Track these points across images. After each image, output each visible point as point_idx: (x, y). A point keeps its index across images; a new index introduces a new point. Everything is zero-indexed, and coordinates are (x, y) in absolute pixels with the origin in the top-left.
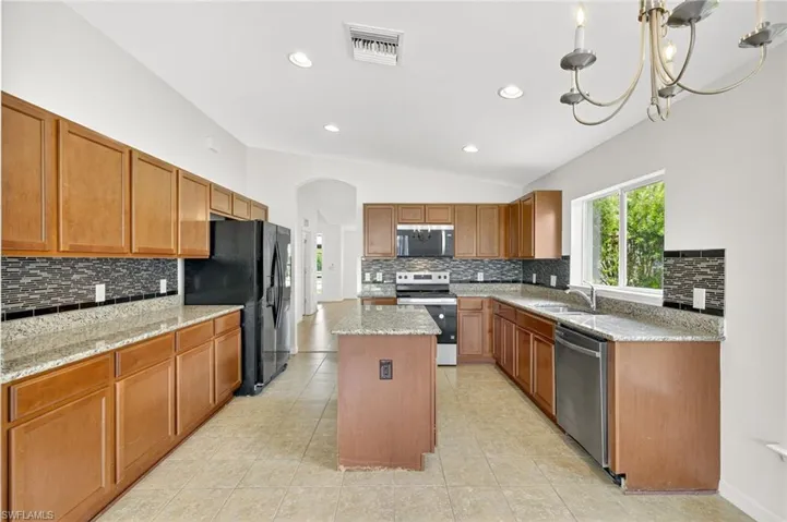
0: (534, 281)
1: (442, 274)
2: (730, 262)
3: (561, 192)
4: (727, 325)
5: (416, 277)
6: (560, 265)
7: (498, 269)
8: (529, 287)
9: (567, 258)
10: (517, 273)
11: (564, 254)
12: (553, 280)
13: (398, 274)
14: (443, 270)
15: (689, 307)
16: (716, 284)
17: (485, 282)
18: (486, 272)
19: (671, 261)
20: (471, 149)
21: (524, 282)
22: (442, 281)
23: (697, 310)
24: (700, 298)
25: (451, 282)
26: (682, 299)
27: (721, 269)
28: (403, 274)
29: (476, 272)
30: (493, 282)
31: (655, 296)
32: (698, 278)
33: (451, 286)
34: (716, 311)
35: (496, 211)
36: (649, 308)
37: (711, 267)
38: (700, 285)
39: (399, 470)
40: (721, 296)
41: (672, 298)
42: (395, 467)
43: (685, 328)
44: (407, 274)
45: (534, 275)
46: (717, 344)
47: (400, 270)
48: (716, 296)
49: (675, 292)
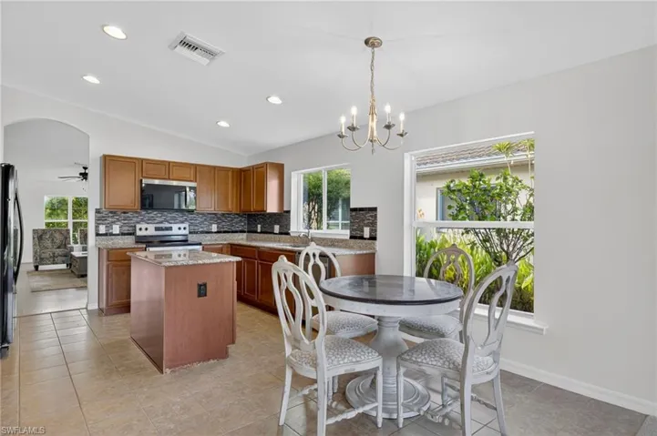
0: (259, 231)
1: (182, 226)
2: (380, 214)
3: (283, 165)
4: (379, 244)
5: (157, 229)
6: (283, 217)
7: (229, 221)
8: (254, 235)
9: (288, 212)
10: (243, 225)
11: (285, 209)
12: (277, 229)
13: (138, 226)
14: (182, 222)
15: (362, 238)
16: (373, 225)
17: (218, 232)
18: (218, 224)
19: (354, 213)
20: (223, 124)
21: (249, 232)
22: (183, 232)
23: (365, 239)
24: (367, 232)
25: (190, 233)
26: (358, 234)
27: (376, 217)
28: (144, 226)
29: (211, 224)
30: (225, 232)
31: (346, 234)
32: (366, 222)
33: (190, 235)
34: (373, 238)
35: (230, 174)
36: (343, 241)
37: (372, 216)
38: (367, 226)
39: (212, 361)
40: (376, 231)
41: (354, 233)
42: (209, 359)
43: (360, 248)
44: (146, 226)
45: (259, 226)
46: (374, 254)
47: (138, 223)
48: (373, 231)
49: (356, 230)
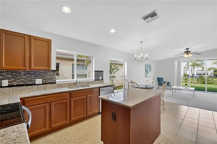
4: (104, 80)
6: (46, 74)
23: (100, 80)
32: (100, 75)
48: (102, 77)
49: (97, 78)
